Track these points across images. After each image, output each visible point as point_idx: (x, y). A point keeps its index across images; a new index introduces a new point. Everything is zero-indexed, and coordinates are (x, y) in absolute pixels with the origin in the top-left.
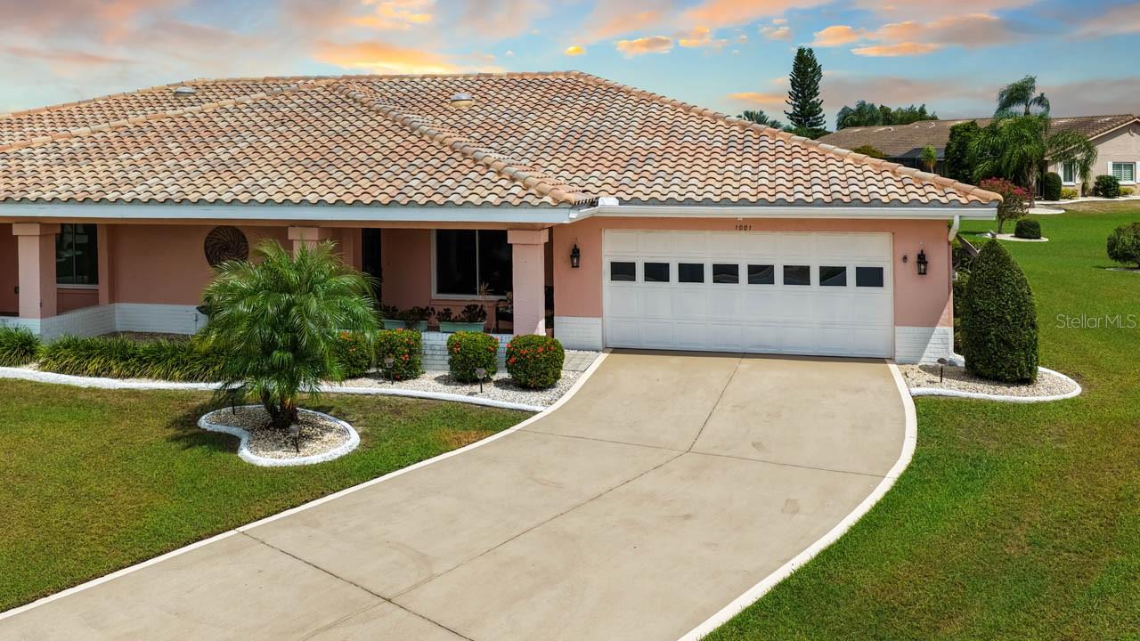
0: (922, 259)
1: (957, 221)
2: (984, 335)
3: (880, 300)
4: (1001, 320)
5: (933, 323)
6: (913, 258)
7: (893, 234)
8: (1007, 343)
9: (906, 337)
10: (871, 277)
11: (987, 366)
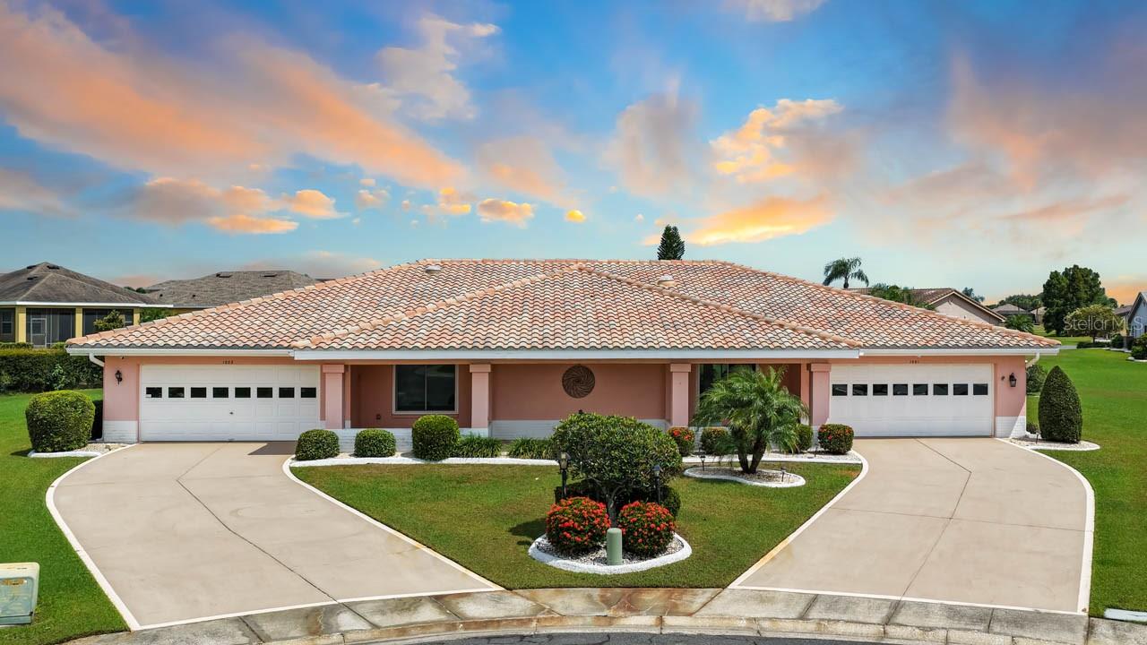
0: (1012, 378)
1: (1038, 355)
2: (1058, 416)
3: (986, 401)
4: (1067, 409)
5: (1017, 414)
6: (1007, 378)
7: (995, 365)
8: (1070, 420)
9: (1002, 422)
10: (981, 390)
11: (1059, 434)
